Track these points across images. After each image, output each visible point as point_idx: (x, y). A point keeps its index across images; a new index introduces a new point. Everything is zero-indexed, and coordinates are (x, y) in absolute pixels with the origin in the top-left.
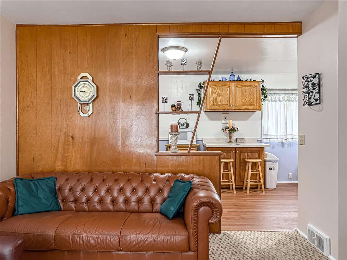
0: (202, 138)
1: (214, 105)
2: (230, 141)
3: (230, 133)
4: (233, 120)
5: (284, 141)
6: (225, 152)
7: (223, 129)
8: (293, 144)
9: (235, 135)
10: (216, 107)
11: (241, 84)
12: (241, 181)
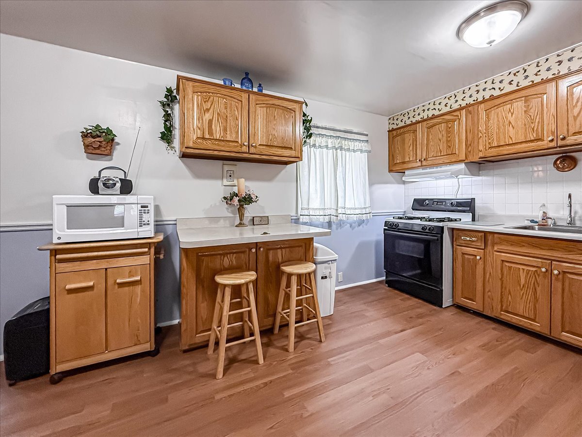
0: (174, 218)
1: (203, 138)
2: (240, 224)
3: (241, 206)
4: (246, 179)
5: (333, 219)
6: (234, 253)
7: (225, 198)
8: (343, 224)
9: (250, 211)
10: (209, 144)
11: (267, 100)
12: (269, 316)
